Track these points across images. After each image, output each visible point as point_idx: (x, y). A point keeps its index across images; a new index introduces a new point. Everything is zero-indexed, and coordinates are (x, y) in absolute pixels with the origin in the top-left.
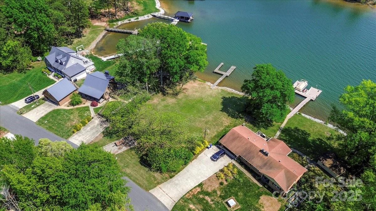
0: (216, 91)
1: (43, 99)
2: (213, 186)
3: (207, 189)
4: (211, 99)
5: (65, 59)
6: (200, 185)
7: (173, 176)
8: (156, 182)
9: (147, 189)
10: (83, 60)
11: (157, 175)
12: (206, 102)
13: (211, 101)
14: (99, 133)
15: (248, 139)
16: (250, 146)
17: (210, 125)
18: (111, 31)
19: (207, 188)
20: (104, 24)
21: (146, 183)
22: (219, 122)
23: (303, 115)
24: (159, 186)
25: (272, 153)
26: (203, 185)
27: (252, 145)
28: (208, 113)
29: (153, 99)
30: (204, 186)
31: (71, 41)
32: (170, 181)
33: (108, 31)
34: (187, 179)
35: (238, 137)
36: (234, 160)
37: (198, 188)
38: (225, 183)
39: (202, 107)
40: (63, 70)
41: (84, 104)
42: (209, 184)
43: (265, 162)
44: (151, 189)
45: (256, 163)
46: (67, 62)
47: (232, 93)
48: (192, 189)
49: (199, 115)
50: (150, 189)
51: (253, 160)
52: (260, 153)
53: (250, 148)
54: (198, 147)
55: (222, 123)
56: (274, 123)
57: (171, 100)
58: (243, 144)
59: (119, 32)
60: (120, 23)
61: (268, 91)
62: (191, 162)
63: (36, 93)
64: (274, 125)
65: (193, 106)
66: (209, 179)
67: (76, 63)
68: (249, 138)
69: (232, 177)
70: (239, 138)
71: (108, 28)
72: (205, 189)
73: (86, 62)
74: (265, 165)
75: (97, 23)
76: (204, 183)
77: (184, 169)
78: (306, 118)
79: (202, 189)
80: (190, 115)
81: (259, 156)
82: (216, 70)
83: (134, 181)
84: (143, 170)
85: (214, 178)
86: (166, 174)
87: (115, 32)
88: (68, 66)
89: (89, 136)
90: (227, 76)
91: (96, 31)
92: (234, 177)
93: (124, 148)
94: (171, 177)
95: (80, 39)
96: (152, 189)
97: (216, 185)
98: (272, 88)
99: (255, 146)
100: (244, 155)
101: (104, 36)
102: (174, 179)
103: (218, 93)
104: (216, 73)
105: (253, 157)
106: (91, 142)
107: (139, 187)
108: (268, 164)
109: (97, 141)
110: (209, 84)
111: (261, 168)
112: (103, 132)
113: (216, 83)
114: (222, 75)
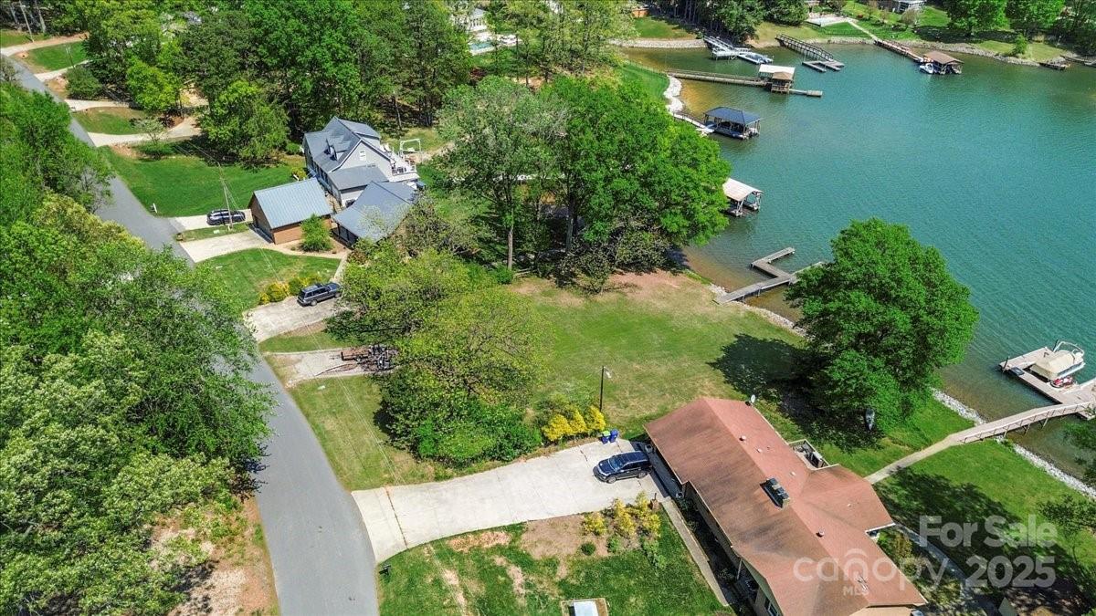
0: (731, 311)
1: (250, 225)
2: (556, 547)
3: (530, 546)
4: (699, 326)
5: (345, 146)
6: (516, 529)
7: (447, 477)
8: (386, 476)
9: (351, 484)
10: (392, 162)
11: (404, 459)
12: (677, 329)
13: (694, 330)
14: (321, 319)
15: (741, 439)
16: (737, 462)
17: (651, 385)
19: (534, 545)
21: (358, 468)
22: (686, 386)
23: (1020, 450)
24: (390, 488)
25: (808, 503)
26: (523, 532)
27: (745, 459)
28: (665, 357)
29: (519, 285)
30: (524, 536)
31: (401, 129)
32: (428, 488)
34: (483, 499)
35: (708, 427)
36: (672, 498)
37: (502, 534)
38: (602, 552)
39: (655, 336)
40: (329, 173)
41: (334, 253)
42: (546, 535)
43: (766, 523)
44: (360, 489)
45: (732, 518)
46: (347, 153)
47: (779, 330)
48: (482, 531)
49: (633, 353)
50: (358, 487)
51: (724, 508)
52: (760, 490)
54: (564, 420)
55: (694, 390)
56: (886, 441)
57: (569, 300)
58: (716, 452)
62: (527, 459)
64: (879, 447)
65: (625, 329)
66: (554, 523)
67: (371, 162)
68: (744, 438)
69: (637, 545)
70: (709, 430)
72: (526, 545)
73: (401, 170)
74: (763, 531)
76: (531, 526)
77: (492, 470)
78: (1027, 463)
79: (514, 541)
80: (603, 346)
81: (755, 498)
82: (762, 263)
83: (328, 454)
84: (373, 437)
85: (571, 525)
86: (429, 466)
88: (345, 164)
89: (291, 320)
90: (785, 284)
92: (642, 546)
93: (358, 371)
94: (437, 478)
95: (425, 131)
96: (364, 488)
97: (566, 547)
99: (754, 464)
100: (703, 484)
102: (444, 484)
103: (733, 319)
104: (756, 269)
105: (732, 498)
106: (285, 334)
107: (331, 473)
108: (772, 534)
109: (301, 335)
110: (718, 290)
111: (744, 540)
112: (330, 321)
113: (741, 293)
114: (772, 276)
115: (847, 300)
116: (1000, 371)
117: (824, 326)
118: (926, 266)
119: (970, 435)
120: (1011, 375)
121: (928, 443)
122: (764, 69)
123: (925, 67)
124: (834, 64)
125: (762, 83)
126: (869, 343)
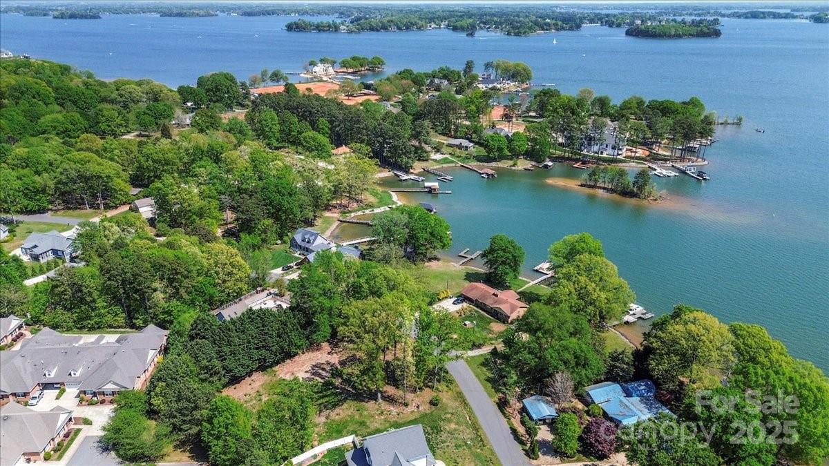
0: (460, 268)
4: (455, 273)
5: (313, 237)
16: (485, 293)
18: (344, 222)
20: (336, 215)
23: (542, 285)
25: (502, 296)
27: (487, 291)
28: (452, 281)
33: (341, 221)
36: (472, 305)
38: (463, 316)
39: (446, 277)
40: (310, 248)
45: (489, 302)
46: (314, 240)
51: (486, 301)
52: (492, 296)
53: (484, 296)
54: (442, 293)
58: (479, 293)
59: (352, 223)
60: (353, 215)
61: (501, 253)
63: (291, 265)
65: (437, 276)
69: (470, 313)
71: (341, 219)
73: (329, 243)
75: (327, 214)
82: (462, 254)
87: (348, 222)
88: (315, 244)
90: (472, 259)
91: (328, 222)
98: (504, 251)
99: (489, 292)
100: (480, 298)
101: (337, 226)
103: (462, 269)
104: (460, 256)
110: (454, 264)
111: (492, 305)
113: (461, 263)
114: (466, 257)
115: (498, 253)
116: (534, 270)
117: (491, 263)
118: (511, 242)
119: (531, 284)
120: (537, 271)
121: (522, 287)
122: (427, 184)
123: (484, 175)
124: (450, 178)
125: (426, 190)
126: (503, 263)
